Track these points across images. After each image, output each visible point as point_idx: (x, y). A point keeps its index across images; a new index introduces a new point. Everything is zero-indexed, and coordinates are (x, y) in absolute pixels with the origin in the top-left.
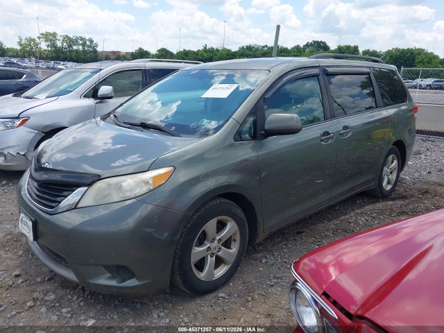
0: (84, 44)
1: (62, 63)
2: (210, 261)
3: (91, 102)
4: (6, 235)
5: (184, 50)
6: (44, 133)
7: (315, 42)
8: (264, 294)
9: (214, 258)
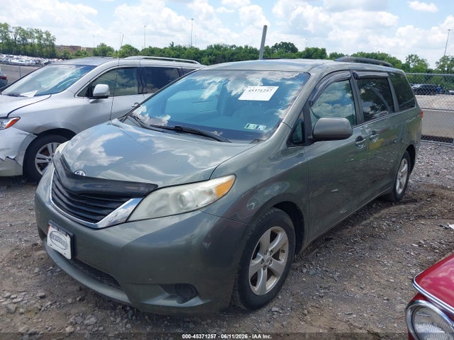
0: (40, 38)
1: (15, 57)
2: (263, 273)
3: (85, 101)
4: (13, 250)
5: (150, 47)
6: (36, 134)
7: (284, 44)
8: (317, 305)
9: (266, 270)
